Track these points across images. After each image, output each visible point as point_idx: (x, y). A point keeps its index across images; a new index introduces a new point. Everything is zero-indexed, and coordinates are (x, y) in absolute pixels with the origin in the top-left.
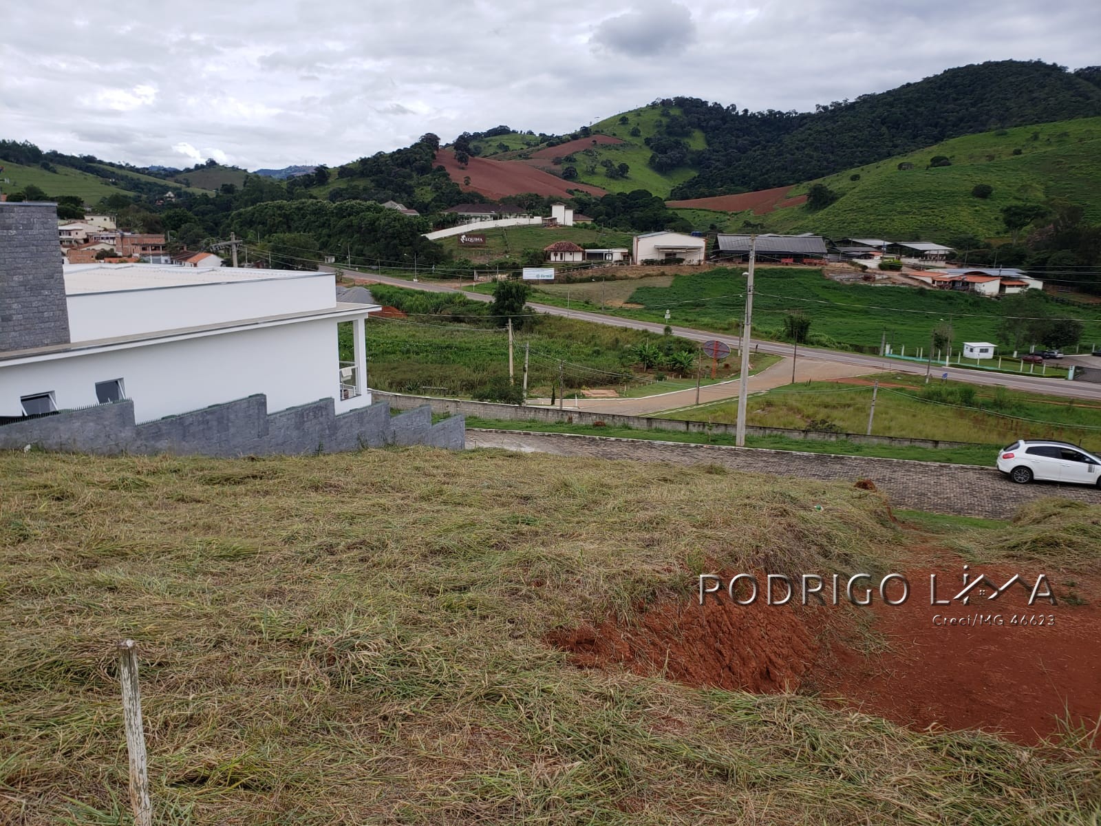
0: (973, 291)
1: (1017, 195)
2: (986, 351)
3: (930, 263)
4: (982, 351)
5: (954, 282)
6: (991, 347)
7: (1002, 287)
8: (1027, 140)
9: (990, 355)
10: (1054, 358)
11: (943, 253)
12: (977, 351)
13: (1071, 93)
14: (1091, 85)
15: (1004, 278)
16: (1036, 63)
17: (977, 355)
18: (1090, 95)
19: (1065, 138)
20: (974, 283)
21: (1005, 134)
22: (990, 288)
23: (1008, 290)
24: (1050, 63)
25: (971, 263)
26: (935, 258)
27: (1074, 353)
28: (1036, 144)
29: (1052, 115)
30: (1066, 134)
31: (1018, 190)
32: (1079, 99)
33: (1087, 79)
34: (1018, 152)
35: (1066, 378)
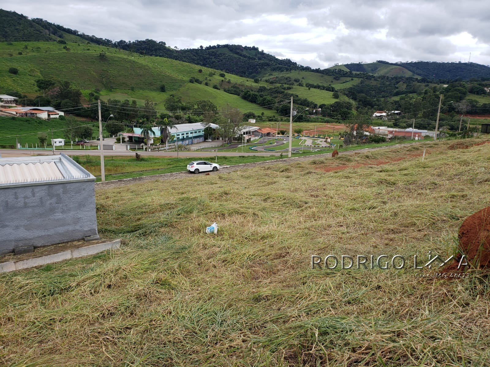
0: (37, 117)
1: (29, 73)
2: (61, 142)
3: (10, 105)
4: (60, 142)
5: (26, 114)
6: (63, 140)
7: (49, 115)
8: (23, 49)
9: (63, 144)
10: (86, 142)
11: (13, 100)
12: (58, 143)
13: (33, 29)
14: (40, 26)
15: (48, 111)
16: (13, 12)
18: (41, 31)
19: (39, 49)
20: (36, 114)
21: (12, 44)
22: (44, 116)
23: (52, 116)
24: (20, 13)
25: (28, 105)
26: (10, 102)
27: (90, 140)
28: (28, 51)
29: (28, 38)
30: (39, 48)
31: (29, 72)
32: (37, 32)
33: (38, 24)
34: (20, 54)
35: (97, 149)
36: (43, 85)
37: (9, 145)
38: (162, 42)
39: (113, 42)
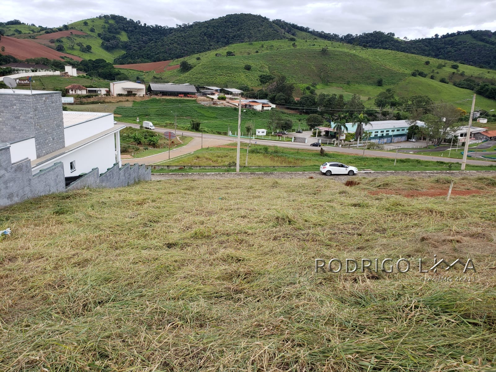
0: (253, 108)
1: (260, 69)
2: (264, 132)
3: (236, 97)
4: (262, 132)
5: (246, 105)
6: (265, 130)
7: (263, 107)
8: (260, 47)
9: (265, 134)
10: (285, 134)
11: (239, 93)
12: (261, 133)
13: (272, 29)
14: (278, 26)
15: (263, 104)
16: (259, 16)
17: (261, 134)
18: (278, 30)
19: (272, 47)
20: (253, 105)
21: (252, 44)
22: (258, 107)
23: (265, 108)
24: (264, 16)
25: (250, 98)
26: (237, 95)
27: (290, 132)
28: (263, 49)
29: (266, 38)
30: (272, 46)
31: (260, 68)
32: (275, 32)
33: (277, 24)
34: (257, 52)
35: (291, 141)
36: (264, 79)
37: (224, 131)
38: (391, 33)
39: (340, 36)
